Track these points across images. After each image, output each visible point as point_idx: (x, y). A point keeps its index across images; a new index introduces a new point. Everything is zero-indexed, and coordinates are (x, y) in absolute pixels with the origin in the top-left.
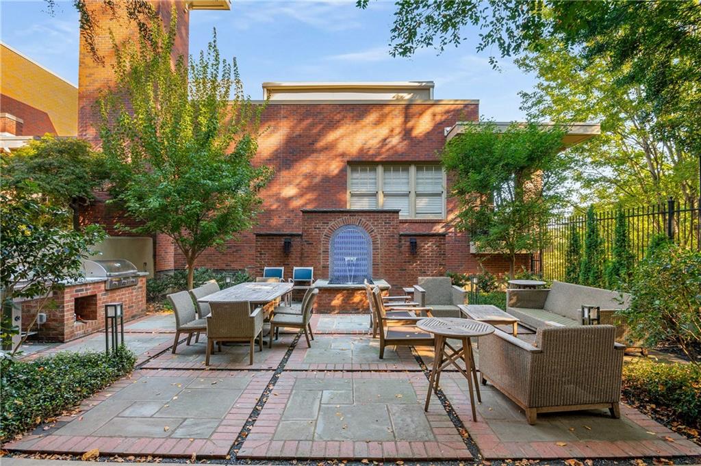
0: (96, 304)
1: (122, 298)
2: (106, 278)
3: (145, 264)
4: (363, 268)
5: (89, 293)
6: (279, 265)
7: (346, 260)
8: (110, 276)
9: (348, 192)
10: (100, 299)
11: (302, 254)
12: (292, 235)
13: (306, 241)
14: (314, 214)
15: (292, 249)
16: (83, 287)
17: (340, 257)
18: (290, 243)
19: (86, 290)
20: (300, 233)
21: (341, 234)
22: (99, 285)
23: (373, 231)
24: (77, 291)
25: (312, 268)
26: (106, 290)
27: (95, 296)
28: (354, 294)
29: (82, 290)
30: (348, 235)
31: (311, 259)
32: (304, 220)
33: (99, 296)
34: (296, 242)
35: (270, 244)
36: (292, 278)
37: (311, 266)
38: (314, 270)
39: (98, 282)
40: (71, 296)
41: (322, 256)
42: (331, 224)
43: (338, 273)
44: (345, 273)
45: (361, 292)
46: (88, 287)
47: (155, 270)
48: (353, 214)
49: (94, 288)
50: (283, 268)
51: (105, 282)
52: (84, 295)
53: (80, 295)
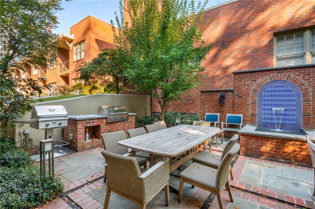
0: (100, 131)
1: (118, 128)
2: (106, 116)
3: (146, 108)
4: (291, 117)
5: (95, 124)
6: (216, 112)
7: (273, 110)
8: (109, 115)
9: (274, 57)
10: (103, 128)
11: (234, 105)
12: (226, 91)
13: (237, 95)
14: (244, 74)
15: (225, 101)
16: (91, 121)
17: (267, 107)
18: (224, 96)
19: (93, 122)
20: (232, 89)
21: (267, 89)
22: (102, 120)
23: (303, 85)
24: (86, 123)
25: (242, 116)
26: (107, 123)
27: (100, 126)
28: (284, 143)
29: (90, 123)
30: (275, 89)
31: (241, 109)
32: (235, 80)
33: (102, 126)
34: (229, 96)
35: (210, 97)
36: (225, 121)
37: (241, 113)
38: (244, 117)
39: (101, 119)
40: (82, 126)
41: (250, 106)
42: (259, 81)
43: (265, 121)
44: (272, 121)
45: (293, 143)
46: (94, 121)
47: (151, 112)
48: (280, 71)
49: (99, 122)
50: (219, 114)
51: (106, 118)
52: (91, 126)
53: (88, 125)
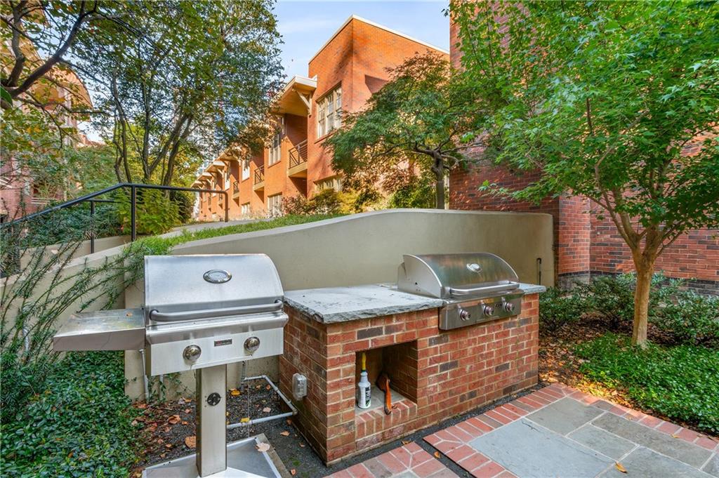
0: (415, 364)
1: (482, 348)
2: (438, 302)
3: (540, 259)
5: (396, 337)
8: (451, 296)
10: (426, 353)
16: (382, 325)
19: (389, 330)
22: (422, 318)
24: (362, 334)
26: (441, 331)
27: (414, 343)
29: (379, 331)
33: (425, 343)
39: (419, 312)
40: (347, 348)
46: (394, 323)
47: (556, 271)
49: (409, 326)
51: (438, 310)
52: (381, 345)
53: (370, 343)
